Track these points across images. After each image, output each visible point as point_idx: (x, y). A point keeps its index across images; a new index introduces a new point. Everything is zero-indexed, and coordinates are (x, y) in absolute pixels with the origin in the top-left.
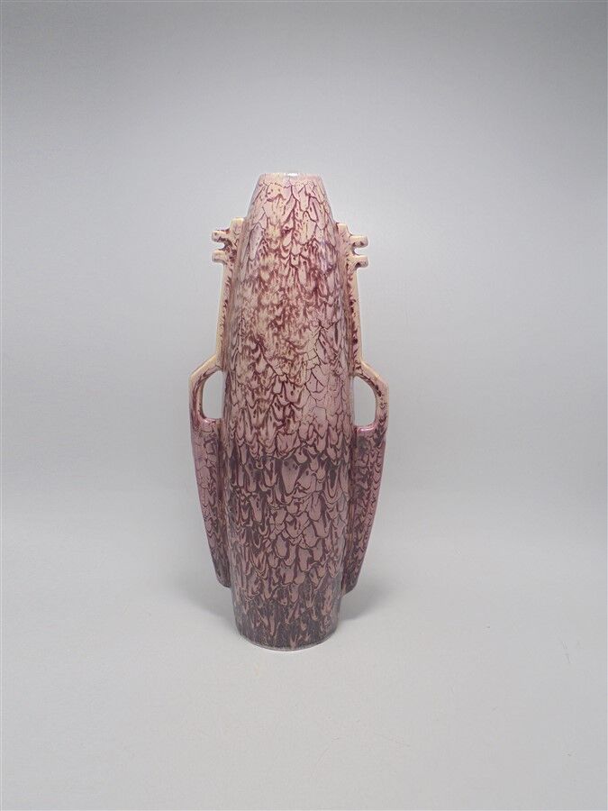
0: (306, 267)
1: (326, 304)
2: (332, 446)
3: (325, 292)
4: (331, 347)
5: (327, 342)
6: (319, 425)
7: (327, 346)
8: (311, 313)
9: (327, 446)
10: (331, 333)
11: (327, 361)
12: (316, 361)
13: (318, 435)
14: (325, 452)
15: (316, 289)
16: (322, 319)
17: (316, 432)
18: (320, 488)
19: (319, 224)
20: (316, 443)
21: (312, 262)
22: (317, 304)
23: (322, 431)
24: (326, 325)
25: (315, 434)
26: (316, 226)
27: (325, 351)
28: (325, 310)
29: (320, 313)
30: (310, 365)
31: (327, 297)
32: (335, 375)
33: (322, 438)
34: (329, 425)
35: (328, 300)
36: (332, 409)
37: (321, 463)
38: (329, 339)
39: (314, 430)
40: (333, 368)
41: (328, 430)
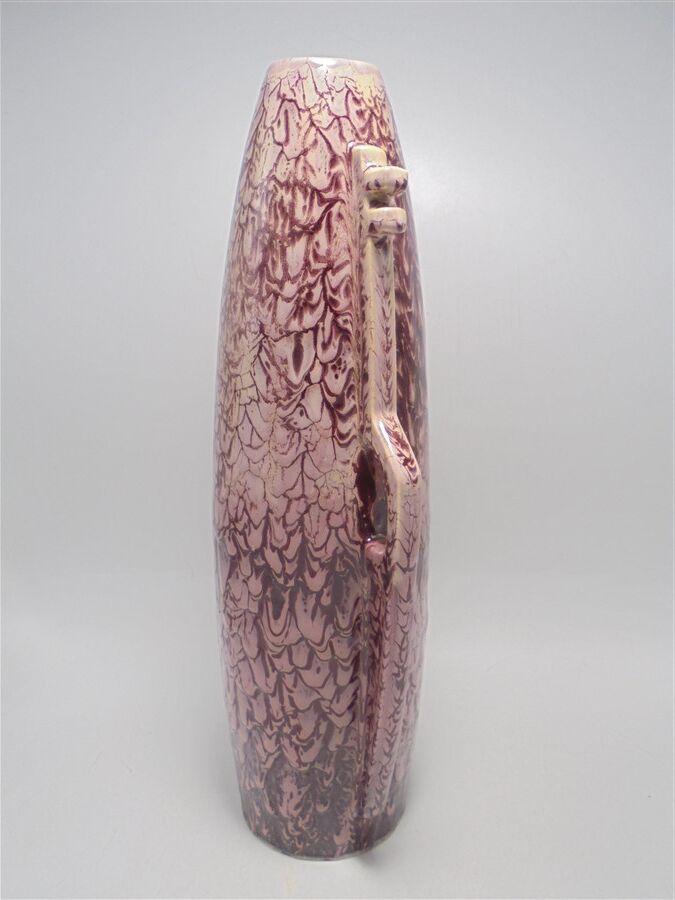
0: (254, 227)
1: (276, 296)
2: (273, 549)
3: (279, 274)
4: (283, 375)
5: (274, 364)
6: (252, 504)
7: (273, 371)
8: (250, 307)
9: (264, 543)
10: (285, 348)
11: (271, 398)
12: (252, 392)
13: (250, 521)
14: (260, 551)
15: (262, 267)
16: (267, 322)
17: (248, 515)
18: (255, 609)
19: (287, 149)
20: (247, 530)
21: (264, 218)
22: (260, 292)
23: (257, 516)
24: (273, 334)
25: (246, 517)
26: (282, 152)
27: (269, 380)
28: (273, 307)
29: (264, 311)
30: (245, 399)
31: (281, 284)
32: (288, 426)
33: (256, 528)
34: (269, 511)
35: (281, 288)
36: (277, 484)
37: (257, 570)
38: (278, 361)
39: (245, 509)
40: (282, 412)
41: (267, 518)
